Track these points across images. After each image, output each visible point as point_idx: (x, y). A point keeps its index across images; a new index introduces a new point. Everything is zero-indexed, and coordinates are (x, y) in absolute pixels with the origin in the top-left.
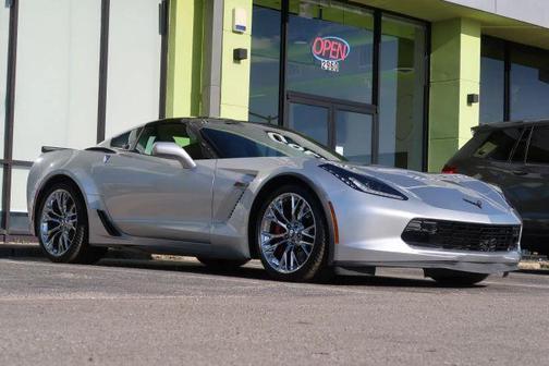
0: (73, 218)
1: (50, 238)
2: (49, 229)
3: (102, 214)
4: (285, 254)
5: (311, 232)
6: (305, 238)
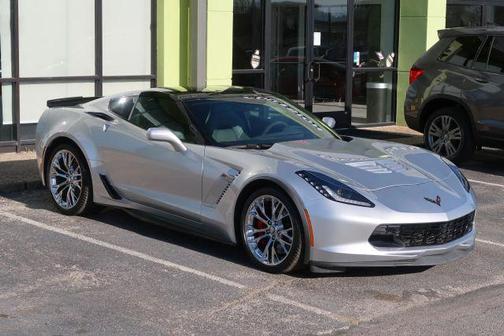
0: (78, 178)
1: (59, 191)
2: (58, 183)
3: (104, 178)
4: (267, 247)
5: (290, 233)
6: (284, 238)
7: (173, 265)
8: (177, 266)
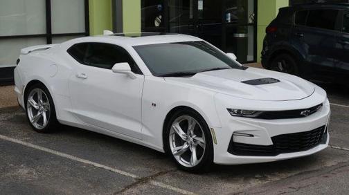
7: (90, 162)
8: (92, 163)
